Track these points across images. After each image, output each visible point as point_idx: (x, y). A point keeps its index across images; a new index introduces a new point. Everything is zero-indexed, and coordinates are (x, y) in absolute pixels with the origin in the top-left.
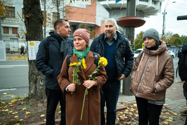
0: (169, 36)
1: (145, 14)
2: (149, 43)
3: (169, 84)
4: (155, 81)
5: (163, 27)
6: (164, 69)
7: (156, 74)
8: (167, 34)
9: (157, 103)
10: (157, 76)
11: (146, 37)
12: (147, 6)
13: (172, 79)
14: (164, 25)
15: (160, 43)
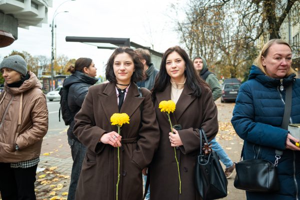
0: (63, 61)
1: (19, 22)
2: (8, 77)
3: (39, 135)
4: (17, 134)
5: (51, 47)
6: (31, 114)
7: (18, 122)
8: (60, 59)
9: (23, 165)
10: (21, 125)
11: (4, 68)
12: (22, 9)
13: (43, 127)
14: (53, 44)
15: (28, 76)
